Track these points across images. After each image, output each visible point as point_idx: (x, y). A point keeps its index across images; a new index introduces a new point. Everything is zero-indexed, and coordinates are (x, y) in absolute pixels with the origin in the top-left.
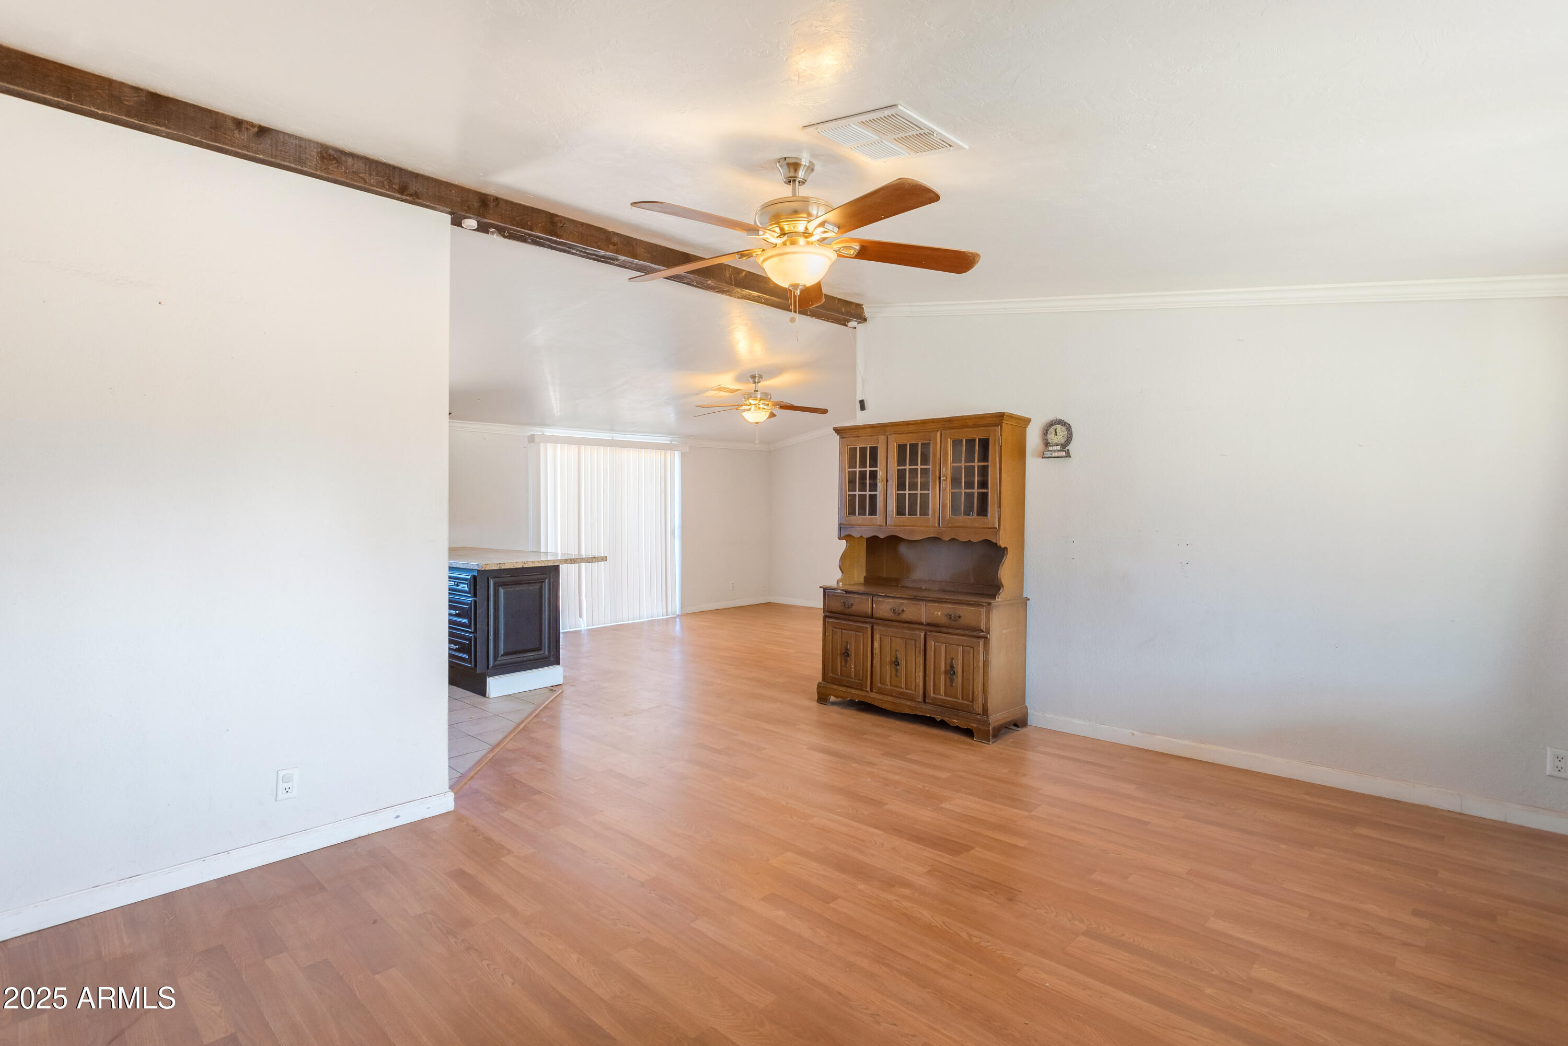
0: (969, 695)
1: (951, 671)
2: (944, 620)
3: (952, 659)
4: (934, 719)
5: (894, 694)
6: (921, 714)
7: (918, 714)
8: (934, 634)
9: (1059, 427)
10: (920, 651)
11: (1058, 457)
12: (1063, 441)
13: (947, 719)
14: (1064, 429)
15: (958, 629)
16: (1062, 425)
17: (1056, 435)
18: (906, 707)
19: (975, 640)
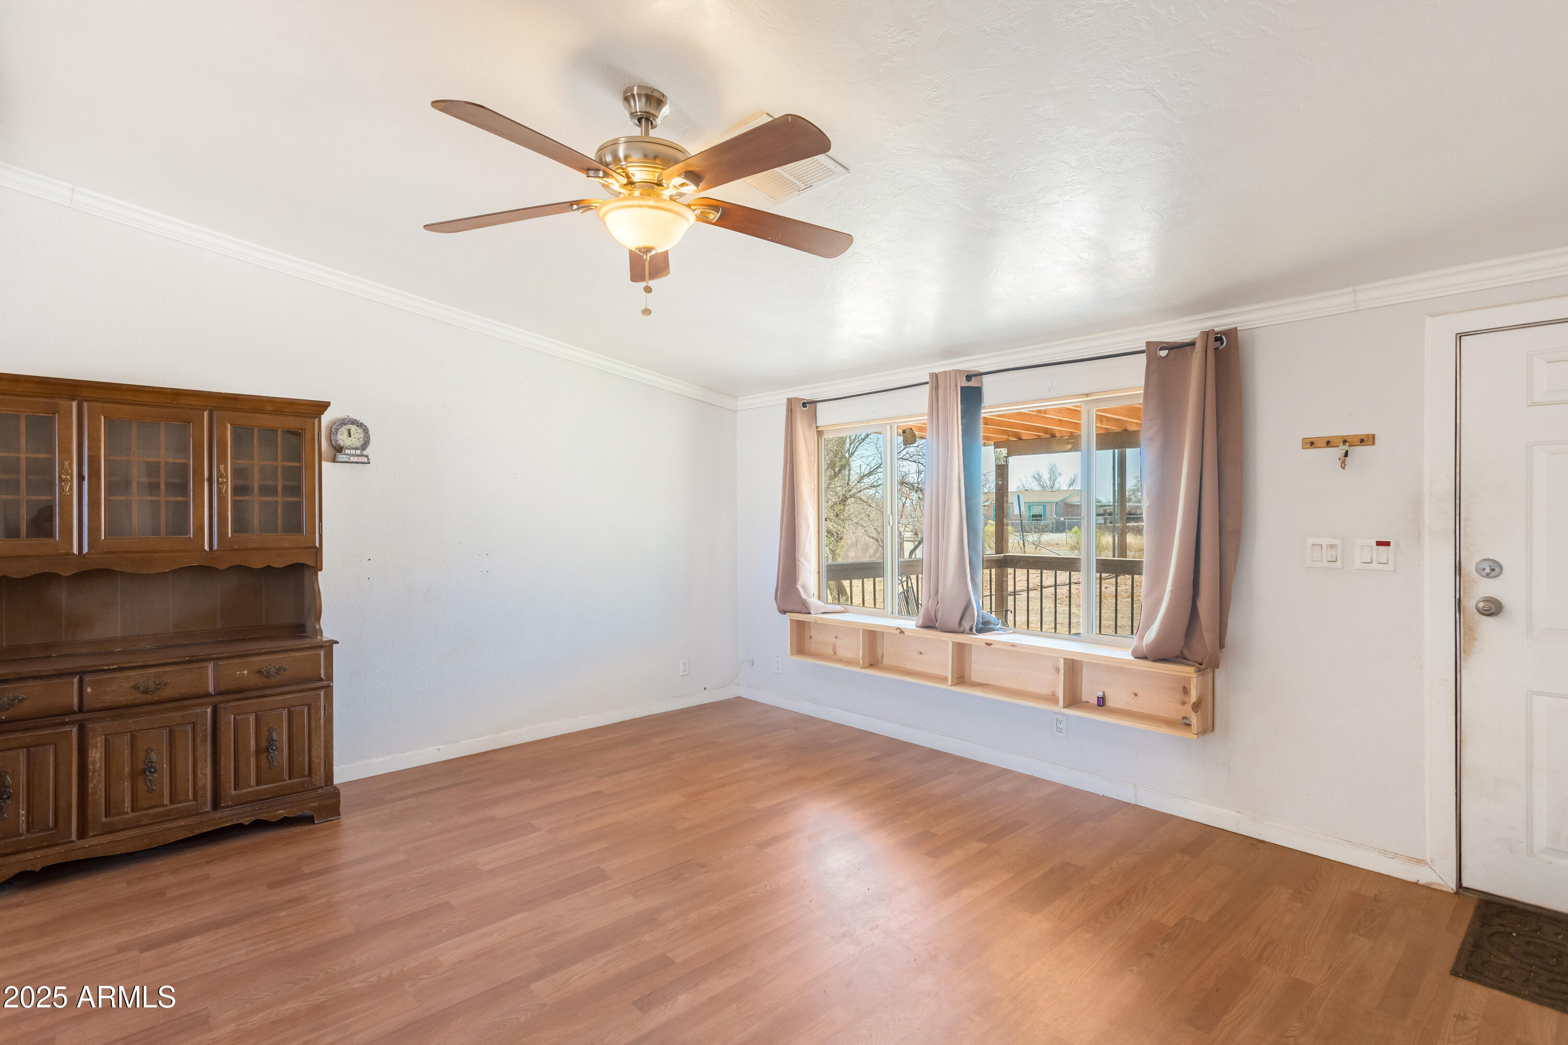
0: (304, 768)
1: (266, 749)
2: (257, 680)
3: (270, 730)
4: (241, 824)
5: (145, 822)
6: (211, 829)
7: (205, 831)
8: (233, 704)
9: (353, 428)
10: (205, 736)
11: (357, 463)
12: (358, 444)
13: (266, 815)
14: (360, 430)
15: (282, 686)
16: (358, 426)
17: (350, 436)
18: (177, 829)
19: (313, 693)
